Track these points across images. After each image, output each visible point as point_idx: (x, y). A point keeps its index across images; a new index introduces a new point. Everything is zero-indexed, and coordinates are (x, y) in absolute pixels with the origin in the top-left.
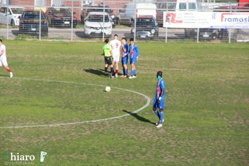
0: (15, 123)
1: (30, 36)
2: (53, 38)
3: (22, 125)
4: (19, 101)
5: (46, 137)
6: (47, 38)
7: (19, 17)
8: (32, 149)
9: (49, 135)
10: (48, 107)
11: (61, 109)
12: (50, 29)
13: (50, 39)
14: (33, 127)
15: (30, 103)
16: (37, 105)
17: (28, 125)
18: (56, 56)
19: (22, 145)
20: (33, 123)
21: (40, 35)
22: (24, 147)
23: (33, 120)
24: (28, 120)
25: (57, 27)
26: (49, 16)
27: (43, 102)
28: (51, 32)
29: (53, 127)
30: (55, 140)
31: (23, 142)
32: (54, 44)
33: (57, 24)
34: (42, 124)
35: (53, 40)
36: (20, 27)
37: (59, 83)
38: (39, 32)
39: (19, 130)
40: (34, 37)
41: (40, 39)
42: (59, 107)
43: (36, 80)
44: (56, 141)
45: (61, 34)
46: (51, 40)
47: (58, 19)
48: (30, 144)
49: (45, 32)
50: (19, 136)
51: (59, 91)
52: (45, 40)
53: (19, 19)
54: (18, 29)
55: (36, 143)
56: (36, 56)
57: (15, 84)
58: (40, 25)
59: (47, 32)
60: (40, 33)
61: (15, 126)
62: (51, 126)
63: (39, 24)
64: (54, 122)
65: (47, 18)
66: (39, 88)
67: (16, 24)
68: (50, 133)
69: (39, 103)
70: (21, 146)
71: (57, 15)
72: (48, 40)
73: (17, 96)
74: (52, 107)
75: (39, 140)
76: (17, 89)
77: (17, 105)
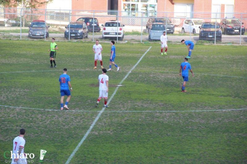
0: (196, 108)
1: (207, 42)
2: (225, 43)
3: (201, 110)
4: (199, 91)
5: (220, 119)
6: (220, 43)
7: (200, 27)
8: (210, 128)
9: (222, 118)
10: (221, 96)
11: (231, 98)
12: (223, 36)
13: (223, 43)
14: (210, 111)
15: (207, 93)
16: (213, 95)
17: (205, 110)
18: (228, 56)
19: (202, 125)
20: (210, 108)
21: (215, 40)
22: (203, 127)
23: (210, 106)
24: (206, 106)
25: (229, 34)
26: (223, 25)
27: (218, 92)
28: (224, 38)
29: (225, 112)
30: (227, 122)
31: (203, 123)
32: (226, 47)
33: (229, 32)
34: (217, 109)
35: (226, 44)
36: (200, 34)
37: (230, 77)
38: (214, 38)
39: (199, 114)
40: (211, 42)
41: (215, 44)
42: (230, 96)
43: (212, 75)
44: (229, 123)
45: (232, 40)
46: (224, 45)
47: (230, 28)
48: (208, 124)
49: (219, 38)
50: (200, 117)
51: (231, 84)
52: (219, 44)
53: (199, 29)
54: (198, 36)
55: (212, 124)
56: (212, 57)
57: (196, 78)
58: (216, 33)
59: (221, 38)
60: (215, 39)
61: (196, 110)
62: (224, 110)
63: (214, 32)
64: (226, 108)
65: (221, 28)
66: (214, 81)
67: (197, 32)
68: (223, 116)
69: (214, 93)
70: (201, 125)
71: (229, 25)
72: (221, 45)
73: (198, 88)
74: (224, 96)
75: (215, 121)
76: (198, 82)
77: (197, 94)
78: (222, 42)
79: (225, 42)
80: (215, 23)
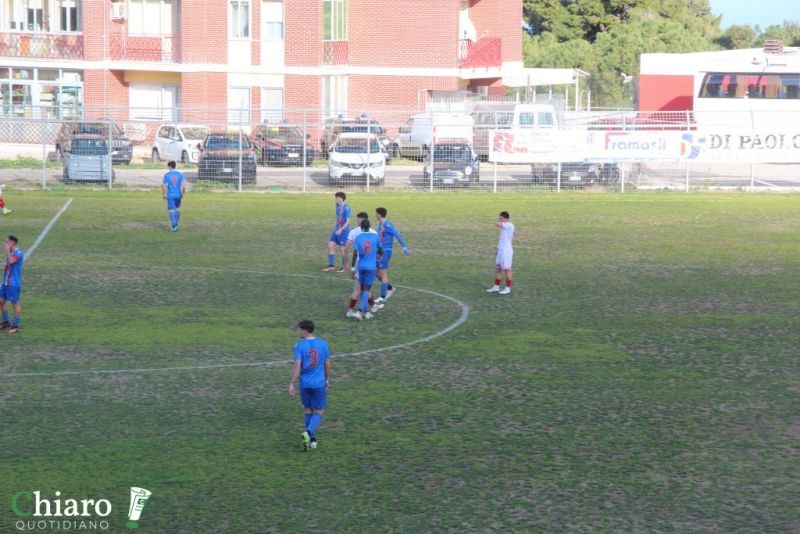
0: (199, 359)
1: (221, 184)
2: (266, 188)
3: (212, 364)
4: (204, 315)
5: (261, 387)
6: (254, 188)
7: (199, 146)
8: (234, 412)
9: (267, 383)
10: (262, 326)
11: (287, 330)
12: (260, 169)
13: (261, 188)
14: (234, 367)
15: (225, 318)
16: (240, 324)
17: (223, 363)
18: (275, 222)
19: (214, 404)
20: (234, 359)
21: (240, 181)
22: (218, 408)
23: (234, 353)
24: (223, 354)
25: (275, 164)
26: (257, 142)
27: (253, 316)
28: (262, 174)
29: (273, 367)
30: (279, 392)
31: (216, 397)
32: (268, 198)
33: (274, 158)
34: (252, 362)
35: (267, 191)
36: (201, 165)
37: (283, 277)
38: (237, 175)
39: (207, 374)
40: (229, 185)
41: (240, 190)
42: (285, 325)
43: (235, 272)
44: (282, 395)
45: (282, 179)
46: (262, 192)
47: (275, 148)
48: (230, 400)
49: (250, 175)
50: (208, 385)
51: (284, 294)
52: (250, 191)
53: (198, 151)
54: (196, 170)
55: (241, 399)
56: (233, 223)
57: (195, 280)
58: (240, 161)
59: (255, 175)
60: (240, 178)
61: (198, 365)
62: (270, 363)
63: (238, 159)
64: (276, 356)
65: (255, 147)
66: (242, 288)
67: (191, 160)
68: (268, 379)
69: (243, 319)
70: (211, 405)
71: (274, 140)
72: (256, 191)
73: (200, 306)
74: (269, 326)
75: (247, 393)
76: (199, 291)
77: (200, 322)
78: (258, 185)
79: (263, 186)
80: (238, 135)
